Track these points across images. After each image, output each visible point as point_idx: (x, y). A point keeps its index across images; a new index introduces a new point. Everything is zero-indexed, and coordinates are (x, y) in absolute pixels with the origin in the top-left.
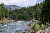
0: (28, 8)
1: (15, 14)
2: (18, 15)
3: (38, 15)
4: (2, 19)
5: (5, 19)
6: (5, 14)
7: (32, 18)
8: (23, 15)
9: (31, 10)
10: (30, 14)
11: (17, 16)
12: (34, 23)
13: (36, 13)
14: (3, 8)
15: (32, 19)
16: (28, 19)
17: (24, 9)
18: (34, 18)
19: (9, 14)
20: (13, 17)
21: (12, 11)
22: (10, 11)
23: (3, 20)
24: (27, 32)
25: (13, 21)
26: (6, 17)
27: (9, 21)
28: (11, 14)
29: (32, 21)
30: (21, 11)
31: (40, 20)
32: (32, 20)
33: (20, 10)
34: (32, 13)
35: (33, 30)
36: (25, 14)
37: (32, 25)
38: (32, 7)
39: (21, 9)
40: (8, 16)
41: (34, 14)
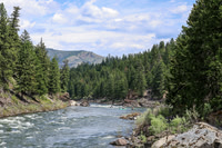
0: (125, 58)
1: (81, 81)
2: (92, 83)
3: (158, 85)
4: (36, 97)
5: (46, 96)
6: (48, 80)
7: (138, 93)
8: (110, 85)
9: (136, 67)
10: (132, 79)
11: (87, 86)
12: (146, 113)
13: (152, 77)
14: (43, 60)
15: (141, 96)
16: (124, 98)
17: (112, 63)
18: (145, 94)
19: (62, 79)
20: (76, 89)
21: (72, 69)
22: (65, 69)
24: (122, 141)
25: (74, 103)
26: (51, 91)
27: (60, 104)
28: (67, 79)
29: (140, 104)
30: (103, 68)
31: (168, 102)
32: (139, 101)
33: (99, 68)
34: (140, 78)
35: (144, 137)
36: (117, 79)
37: (140, 118)
38: (139, 56)
39: (103, 64)
40: (59, 86)
41: (145, 81)
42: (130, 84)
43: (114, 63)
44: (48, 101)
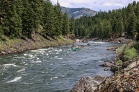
0: (110, 12)
1: (83, 27)
2: (89, 28)
3: (131, 29)
4: (55, 37)
5: (61, 36)
6: (62, 26)
7: (119, 34)
8: (101, 29)
9: (117, 18)
10: (115, 25)
11: (86, 30)
12: (123, 46)
13: (127, 24)
14: (59, 14)
15: (120, 36)
16: (109, 37)
18: (123, 35)
19: (70, 26)
20: (79, 32)
21: (77, 19)
22: (72, 19)
23: (59, 40)
24: (108, 64)
25: (78, 40)
26: (64, 33)
27: (70, 41)
28: (74, 26)
29: (120, 41)
30: (96, 18)
32: (119, 39)
33: (93, 18)
35: (121, 61)
36: (105, 25)
37: (119, 50)
38: (119, 11)
39: (96, 16)
40: (68, 30)
41: (123, 27)
42: (113, 28)
43: (103, 16)
44: (62, 39)
